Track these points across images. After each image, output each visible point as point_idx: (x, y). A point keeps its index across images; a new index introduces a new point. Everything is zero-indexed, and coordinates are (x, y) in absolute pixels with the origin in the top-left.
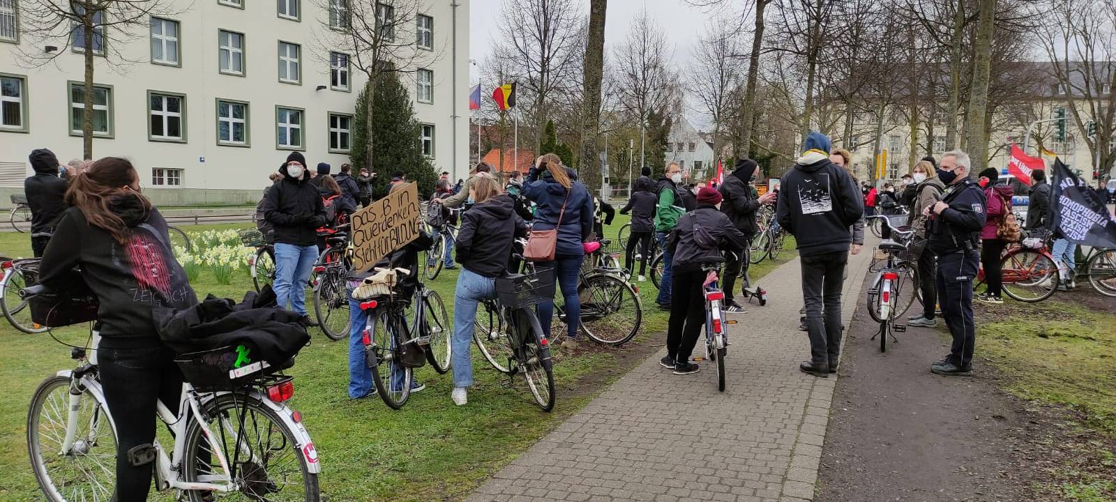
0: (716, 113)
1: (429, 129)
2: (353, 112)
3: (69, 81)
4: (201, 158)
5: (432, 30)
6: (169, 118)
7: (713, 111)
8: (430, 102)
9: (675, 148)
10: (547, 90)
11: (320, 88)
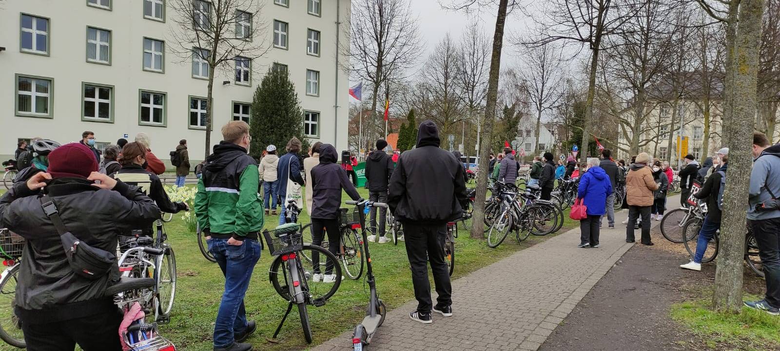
0: (538, 104)
1: (315, 116)
2: (251, 101)
3: (16, 74)
4: (125, 135)
5: (320, 41)
6: (100, 104)
7: (536, 103)
8: (316, 95)
9: (525, 134)
10: (381, 81)
11: (225, 83)
